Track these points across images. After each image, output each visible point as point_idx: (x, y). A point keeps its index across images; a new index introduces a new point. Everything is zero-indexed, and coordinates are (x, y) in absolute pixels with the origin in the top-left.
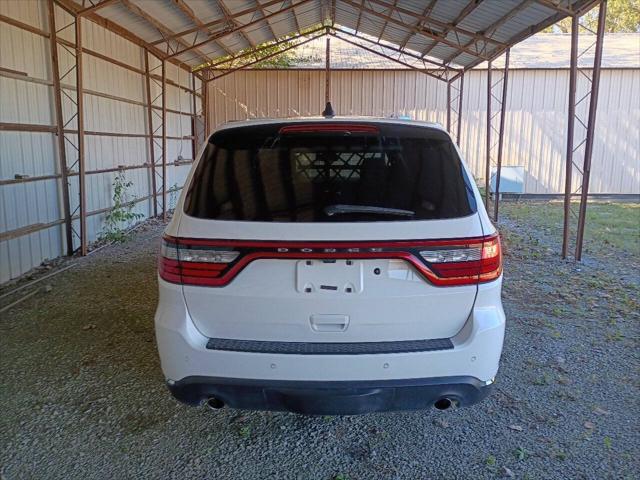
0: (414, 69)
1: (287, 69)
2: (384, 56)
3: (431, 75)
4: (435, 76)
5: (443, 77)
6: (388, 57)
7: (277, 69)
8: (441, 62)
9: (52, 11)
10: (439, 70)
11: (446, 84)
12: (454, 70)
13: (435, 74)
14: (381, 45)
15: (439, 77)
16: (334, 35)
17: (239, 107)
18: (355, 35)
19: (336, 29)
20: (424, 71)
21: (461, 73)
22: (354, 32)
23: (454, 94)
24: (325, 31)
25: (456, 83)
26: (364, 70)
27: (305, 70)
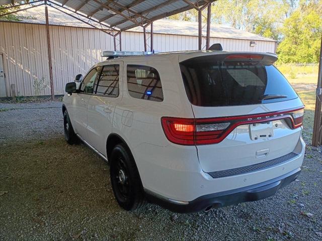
0: (97, 29)
1: (18, 22)
2: (79, 19)
3: (105, 32)
4: (107, 33)
5: (111, 33)
6: (82, 21)
7: (10, 22)
8: (109, 26)
10: (108, 30)
11: (113, 37)
12: (116, 30)
13: (107, 31)
14: (77, 14)
15: (109, 34)
16: (50, 5)
18: (62, 7)
19: (50, 2)
20: (102, 30)
21: (119, 32)
22: (61, 5)
23: (118, 42)
24: (44, 2)
25: (118, 37)
26: (66, 26)
27: (30, 23)
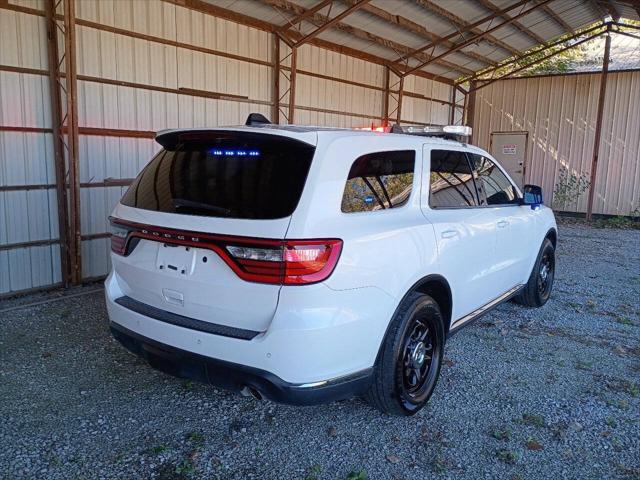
1: (563, 74)
7: (551, 75)
9: (278, 45)
16: (617, 32)
17: (505, 116)
19: (620, 25)
24: (605, 28)
27: (586, 73)
